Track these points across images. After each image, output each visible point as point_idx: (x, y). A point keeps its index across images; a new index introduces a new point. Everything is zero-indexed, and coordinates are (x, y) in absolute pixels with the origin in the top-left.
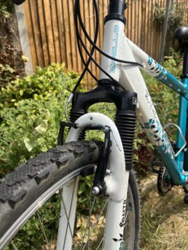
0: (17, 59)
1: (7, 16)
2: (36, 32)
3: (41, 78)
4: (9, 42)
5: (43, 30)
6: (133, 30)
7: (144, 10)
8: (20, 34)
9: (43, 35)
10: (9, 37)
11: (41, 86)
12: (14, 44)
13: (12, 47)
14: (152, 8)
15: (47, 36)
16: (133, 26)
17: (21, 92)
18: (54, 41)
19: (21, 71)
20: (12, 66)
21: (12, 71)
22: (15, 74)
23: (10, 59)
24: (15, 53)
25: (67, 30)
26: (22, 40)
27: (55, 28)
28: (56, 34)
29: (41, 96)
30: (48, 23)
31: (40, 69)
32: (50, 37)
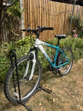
0: (20, 32)
1: (18, 19)
2: (27, 23)
3: (27, 40)
4: (18, 27)
5: (29, 23)
6: (61, 23)
7: (65, 16)
8: (22, 24)
9: (29, 25)
10: (18, 25)
11: (27, 42)
12: (20, 27)
13: (19, 28)
14: (69, 15)
15: (30, 25)
16: (61, 21)
17: (21, 44)
18: (32, 26)
19: (21, 36)
20: (18, 34)
21: (18, 35)
22: (19, 36)
23: (18, 32)
24: (20, 30)
25: (37, 23)
26: (22, 26)
27: (33, 22)
28: (33, 24)
29: (26, 45)
30: (31, 20)
31: (27, 37)
32: (31, 25)
